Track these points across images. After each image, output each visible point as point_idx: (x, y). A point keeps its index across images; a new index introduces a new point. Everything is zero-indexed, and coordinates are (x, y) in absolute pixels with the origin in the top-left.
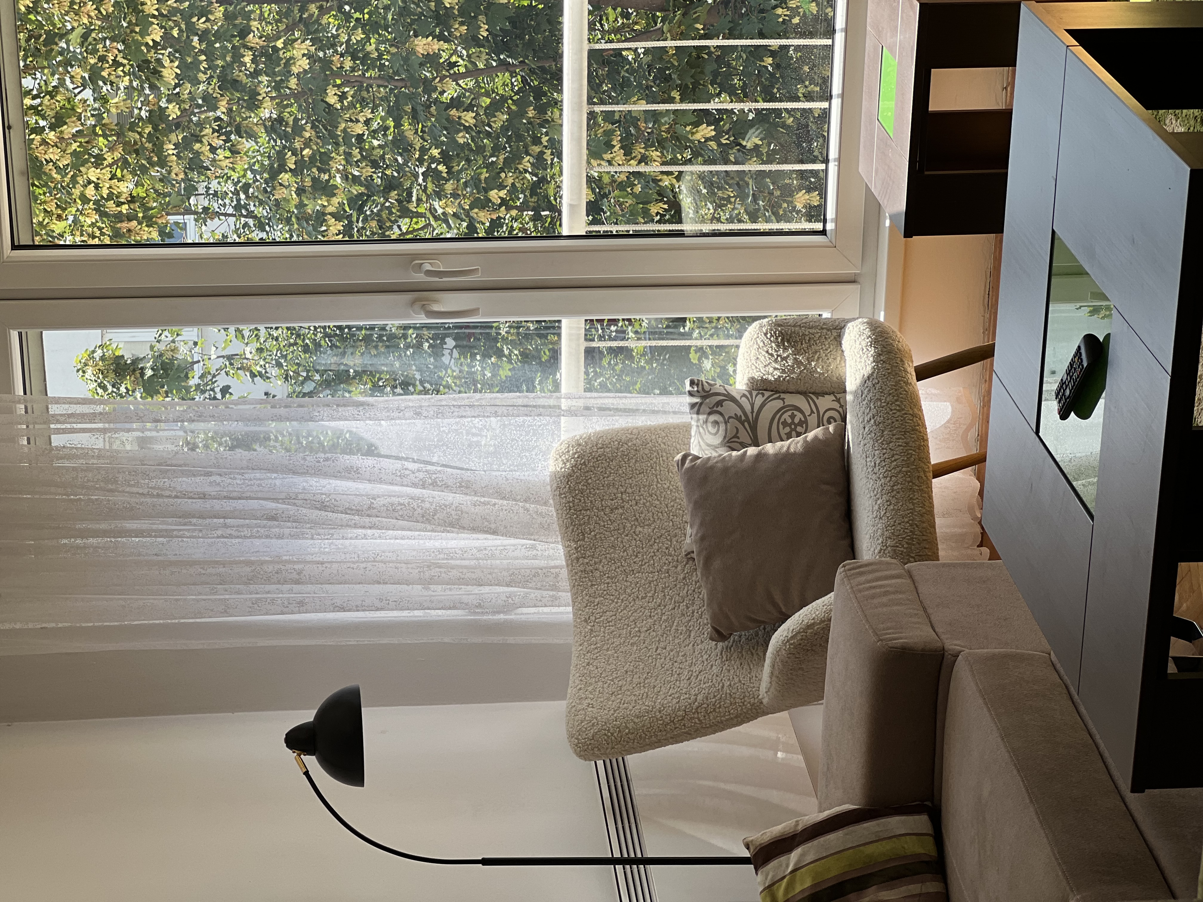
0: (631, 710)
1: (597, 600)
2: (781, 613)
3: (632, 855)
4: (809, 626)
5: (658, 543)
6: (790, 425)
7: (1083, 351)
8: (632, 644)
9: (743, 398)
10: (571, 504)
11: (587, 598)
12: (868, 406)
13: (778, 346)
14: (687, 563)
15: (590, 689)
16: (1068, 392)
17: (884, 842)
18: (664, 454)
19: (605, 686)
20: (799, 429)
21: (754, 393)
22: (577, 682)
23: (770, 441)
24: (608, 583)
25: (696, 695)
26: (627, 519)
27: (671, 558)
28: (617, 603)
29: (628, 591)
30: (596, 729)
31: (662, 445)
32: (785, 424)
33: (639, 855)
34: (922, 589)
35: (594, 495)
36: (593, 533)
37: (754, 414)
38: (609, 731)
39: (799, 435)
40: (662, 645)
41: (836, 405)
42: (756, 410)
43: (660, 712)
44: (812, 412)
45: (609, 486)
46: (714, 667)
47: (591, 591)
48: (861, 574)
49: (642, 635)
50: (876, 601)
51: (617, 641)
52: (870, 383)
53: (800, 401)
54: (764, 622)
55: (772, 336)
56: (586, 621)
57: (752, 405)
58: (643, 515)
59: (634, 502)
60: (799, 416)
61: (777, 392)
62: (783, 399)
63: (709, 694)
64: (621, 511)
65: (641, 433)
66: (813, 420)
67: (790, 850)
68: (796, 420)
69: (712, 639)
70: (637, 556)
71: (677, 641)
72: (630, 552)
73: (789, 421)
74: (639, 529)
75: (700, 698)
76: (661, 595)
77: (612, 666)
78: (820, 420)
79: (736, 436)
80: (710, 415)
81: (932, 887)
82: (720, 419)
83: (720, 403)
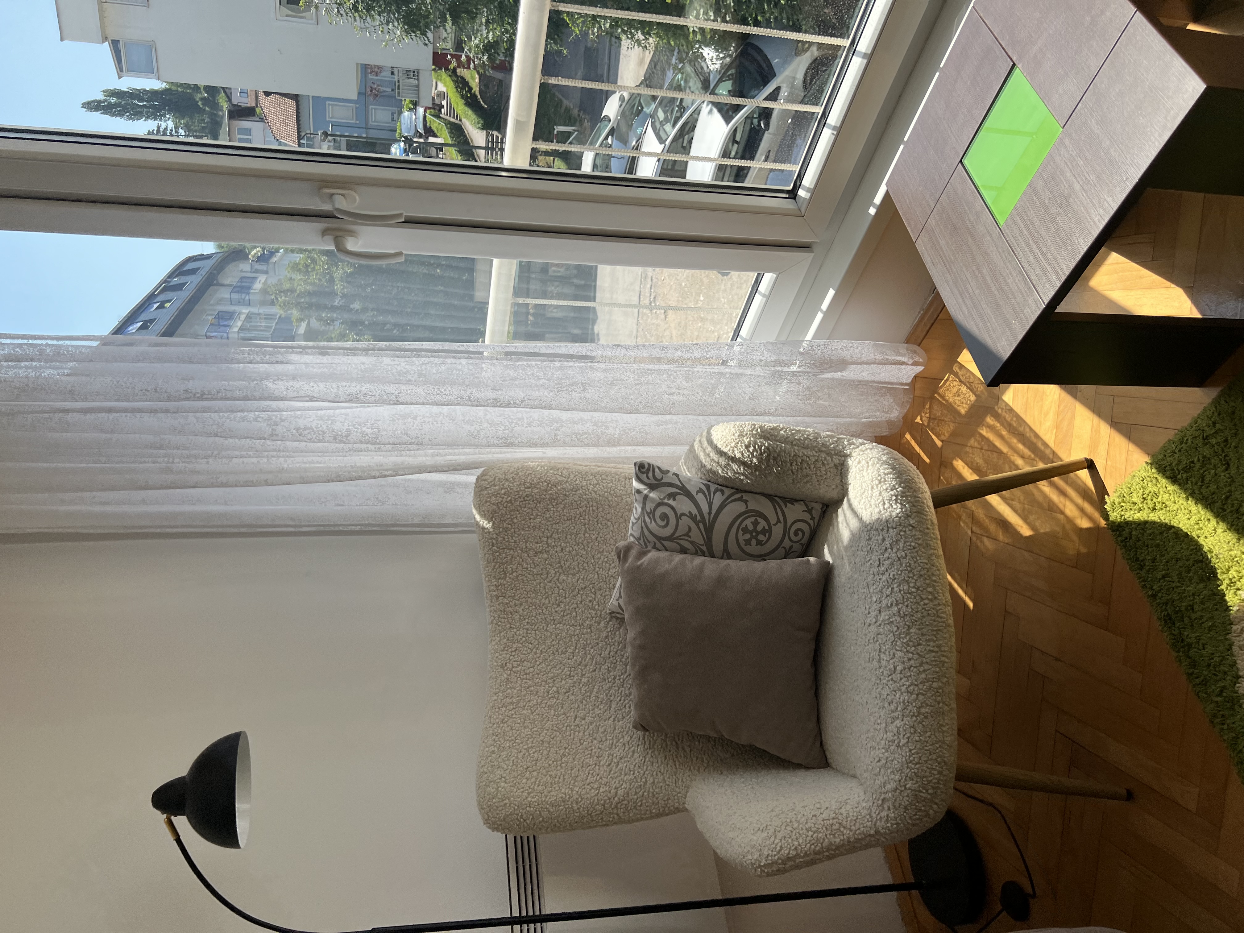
0: (546, 796)
1: (515, 646)
2: (723, 737)
5: (582, 595)
6: (751, 532)
8: (550, 707)
9: (700, 495)
10: (494, 541)
11: (505, 641)
14: (610, 620)
15: (504, 755)
18: (595, 504)
19: (520, 755)
20: (761, 537)
21: (714, 489)
22: (491, 742)
23: (728, 554)
24: (527, 629)
25: (616, 788)
26: (551, 565)
27: (594, 612)
28: (536, 653)
29: (548, 642)
30: (509, 810)
31: (593, 494)
32: (746, 530)
35: (519, 535)
36: (515, 574)
37: (712, 516)
38: (521, 816)
40: (581, 713)
41: (807, 517)
42: (714, 512)
43: (577, 803)
44: (779, 521)
45: (534, 528)
46: (636, 755)
47: (510, 634)
49: (561, 697)
51: (534, 701)
53: (765, 507)
54: (697, 735)
55: (755, 450)
56: (502, 666)
57: (710, 505)
58: (568, 564)
59: (559, 549)
60: (762, 524)
61: (739, 490)
62: (746, 501)
63: (630, 789)
64: (545, 556)
65: (572, 476)
68: (759, 528)
69: (634, 723)
70: (559, 605)
71: (597, 711)
72: (552, 599)
73: (751, 527)
74: (563, 577)
75: (620, 792)
76: (582, 653)
77: (527, 731)
78: (786, 531)
79: (687, 535)
80: (659, 503)
82: (671, 514)
83: (671, 495)
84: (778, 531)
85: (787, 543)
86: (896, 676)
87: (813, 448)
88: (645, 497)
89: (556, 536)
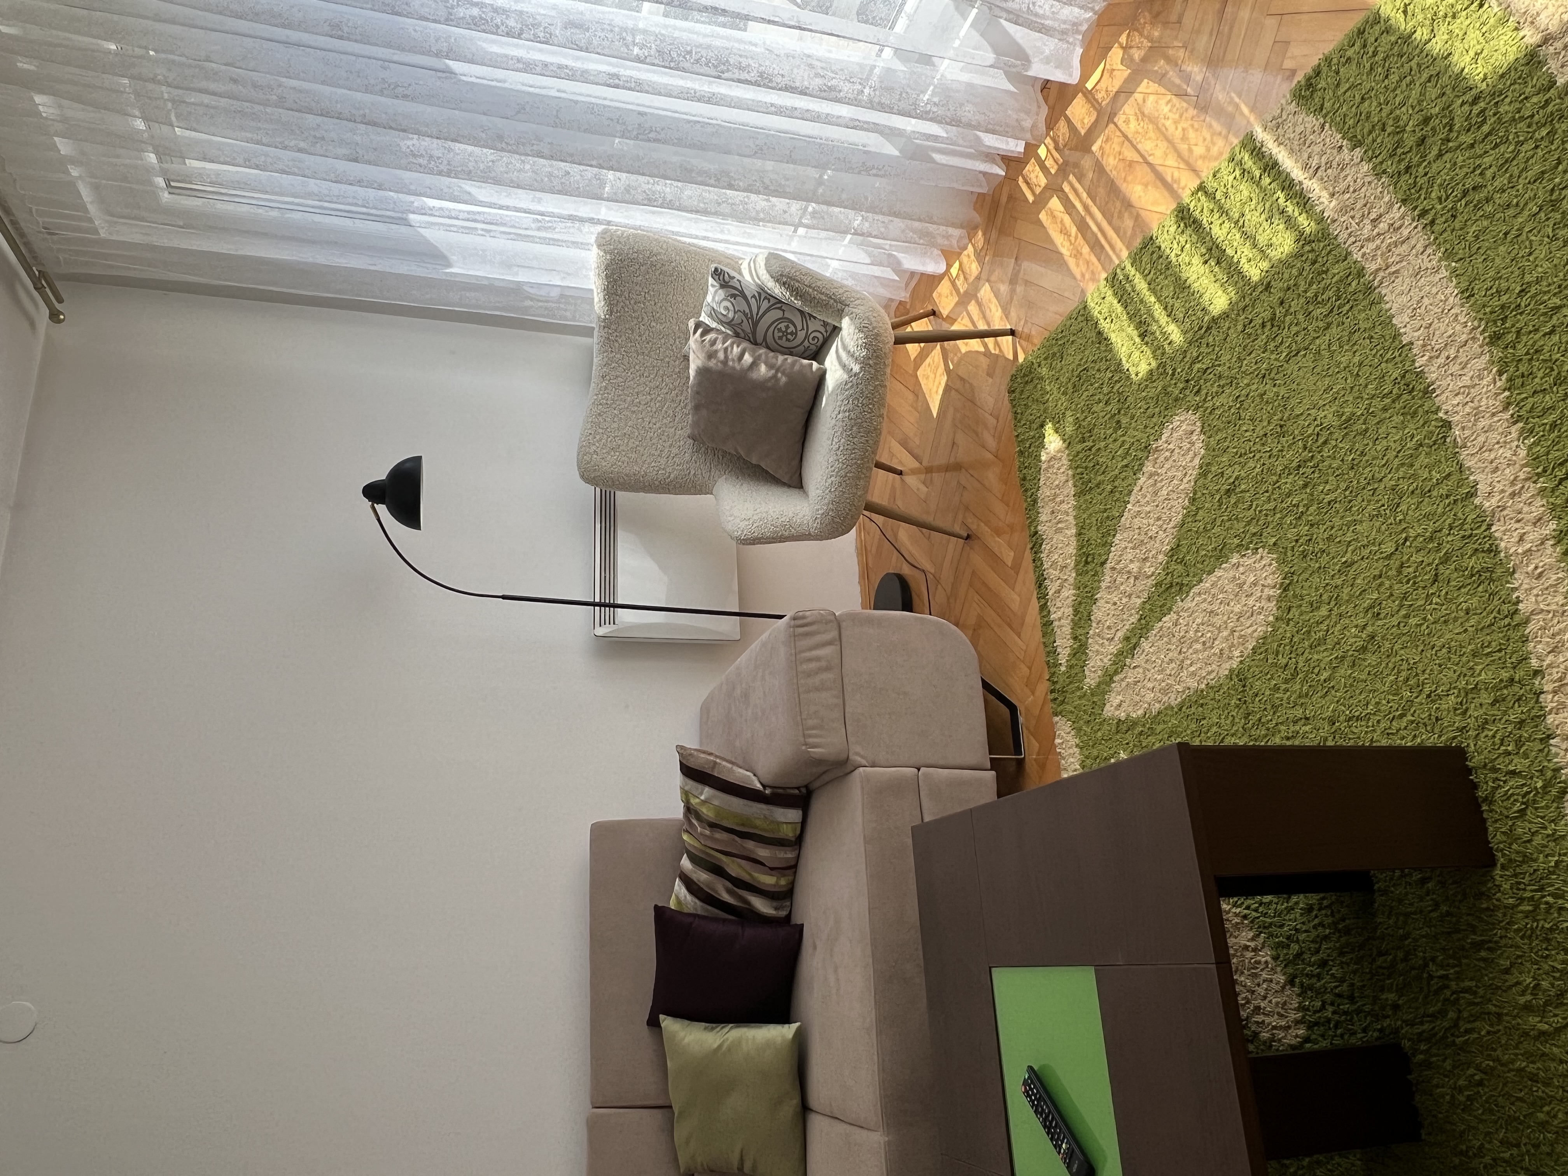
1: (613, 365)
2: (741, 457)
3: (607, 601)
6: (783, 332)
8: (633, 412)
9: (753, 299)
14: (683, 360)
15: (598, 437)
19: (609, 439)
20: (789, 337)
21: (763, 297)
22: (590, 426)
23: (765, 345)
24: (623, 355)
26: (646, 313)
27: (672, 353)
28: (627, 373)
29: (637, 367)
30: (597, 469)
32: (780, 330)
33: (612, 602)
35: (625, 286)
37: (758, 316)
38: (607, 477)
39: (788, 347)
40: (654, 421)
41: (822, 330)
42: (760, 314)
44: (803, 329)
45: (637, 284)
46: (686, 454)
49: (641, 407)
51: (623, 405)
52: (854, 381)
53: (797, 318)
54: (726, 452)
57: (759, 308)
59: (653, 303)
60: (792, 328)
61: (781, 304)
62: (784, 311)
64: (642, 305)
67: (704, 783)
68: (789, 331)
69: (689, 437)
71: (665, 421)
72: (644, 339)
73: (784, 329)
74: (653, 324)
75: (672, 476)
77: (615, 425)
78: (807, 336)
79: (740, 324)
80: (724, 300)
81: (790, 855)
82: (731, 308)
83: (734, 296)
84: (801, 335)
85: (806, 343)
86: (839, 453)
87: (827, 295)
88: (716, 292)
89: (652, 293)
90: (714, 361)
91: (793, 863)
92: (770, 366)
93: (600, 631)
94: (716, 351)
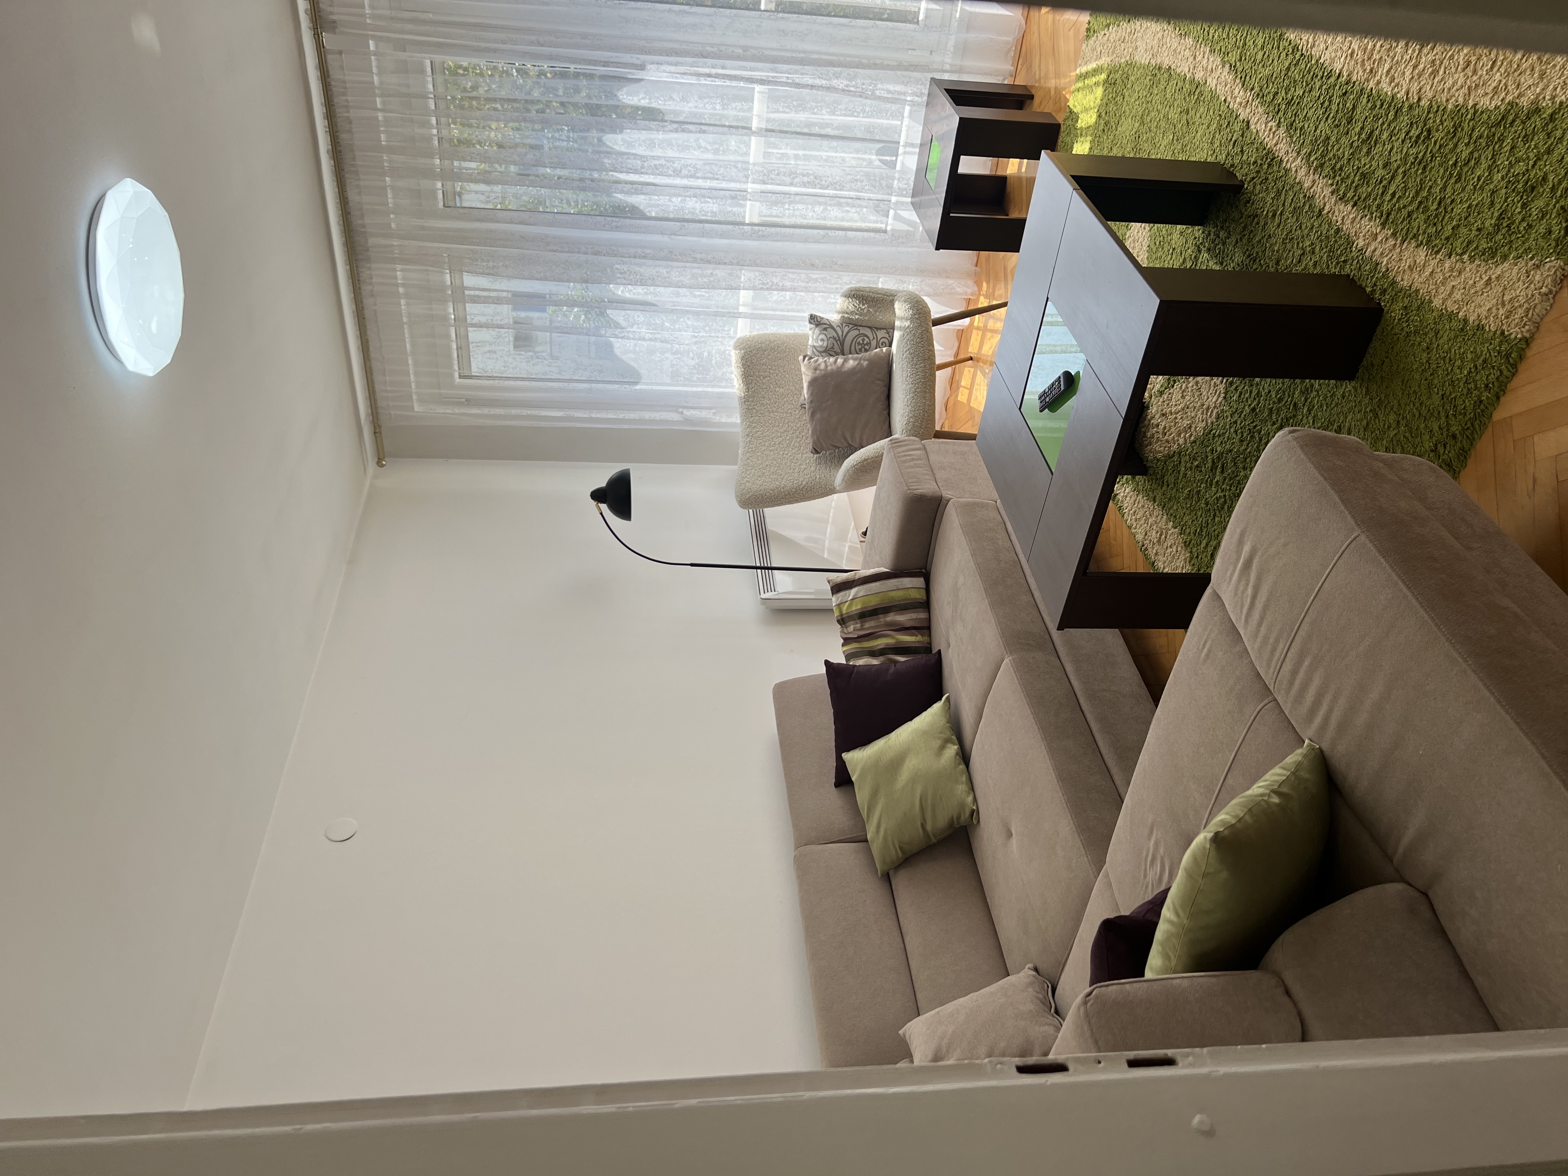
0: (768, 487)
1: (753, 425)
2: (849, 444)
3: (766, 565)
4: (865, 460)
5: (787, 397)
6: (861, 345)
7: (1062, 379)
8: (771, 451)
9: (839, 328)
10: (742, 373)
11: (748, 423)
12: (906, 343)
13: (860, 302)
14: (802, 410)
15: (748, 472)
16: (1047, 400)
17: (900, 591)
18: (793, 350)
19: (756, 472)
20: (866, 347)
21: (844, 325)
22: (741, 468)
23: (850, 354)
24: (759, 416)
25: (802, 481)
26: (771, 383)
27: (792, 406)
28: (764, 427)
29: (770, 422)
30: (750, 494)
31: (792, 345)
32: (859, 344)
33: (769, 565)
34: (932, 457)
35: (755, 369)
36: (753, 389)
37: (843, 337)
38: (756, 496)
39: (866, 351)
40: (786, 452)
41: (887, 336)
42: (844, 335)
43: (783, 489)
44: (874, 338)
45: (763, 364)
46: (812, 467)
47: (750, 420)
48: (901, 446)
49: (776, 446)
50: (907, 464)
51: (763, 448)
53: (868, 332)
54: (838, 448)
56: (747, 435)
57: (842, 332)
58: (779, 382)
59: (775, 375)
60: (867, 340)
61: (856, 326)
62: (859, 330)
63: (808, 479)
64: (768, 379)
65: (781, 339)
66: (874, 343)
67: (851, 588)
68: (865, 342)
69: (812, 452)
70: (775, 403)
72: (772, 401)
73: (861, 342)
74: (777, 389)
75: (804, 483)
76: (787, 425)
77: (760, 462)
78: (877, 343)
79: (832, 346)
80: (820, 334)
81: (923, 615)
82: (825, 339)
83: (825, 329)
86: (908, 379)
87: (881, 294)
88: (813, 333)
89: (774, 368)
90: (818, 372)
91: (925, 624)
92: (855, 359)
93: (763, 596)
94: (819, 365)
